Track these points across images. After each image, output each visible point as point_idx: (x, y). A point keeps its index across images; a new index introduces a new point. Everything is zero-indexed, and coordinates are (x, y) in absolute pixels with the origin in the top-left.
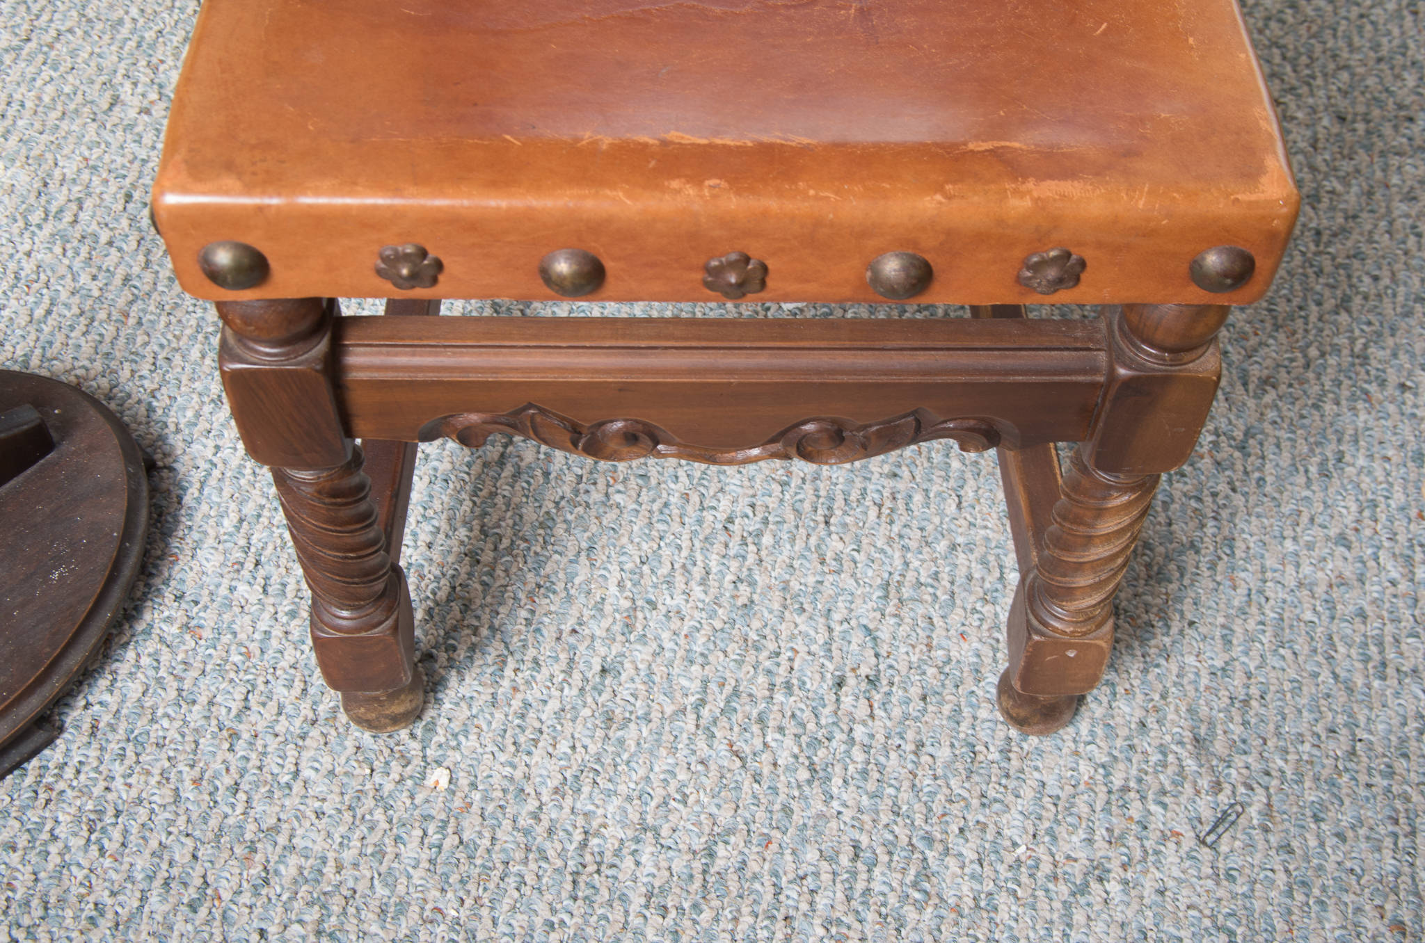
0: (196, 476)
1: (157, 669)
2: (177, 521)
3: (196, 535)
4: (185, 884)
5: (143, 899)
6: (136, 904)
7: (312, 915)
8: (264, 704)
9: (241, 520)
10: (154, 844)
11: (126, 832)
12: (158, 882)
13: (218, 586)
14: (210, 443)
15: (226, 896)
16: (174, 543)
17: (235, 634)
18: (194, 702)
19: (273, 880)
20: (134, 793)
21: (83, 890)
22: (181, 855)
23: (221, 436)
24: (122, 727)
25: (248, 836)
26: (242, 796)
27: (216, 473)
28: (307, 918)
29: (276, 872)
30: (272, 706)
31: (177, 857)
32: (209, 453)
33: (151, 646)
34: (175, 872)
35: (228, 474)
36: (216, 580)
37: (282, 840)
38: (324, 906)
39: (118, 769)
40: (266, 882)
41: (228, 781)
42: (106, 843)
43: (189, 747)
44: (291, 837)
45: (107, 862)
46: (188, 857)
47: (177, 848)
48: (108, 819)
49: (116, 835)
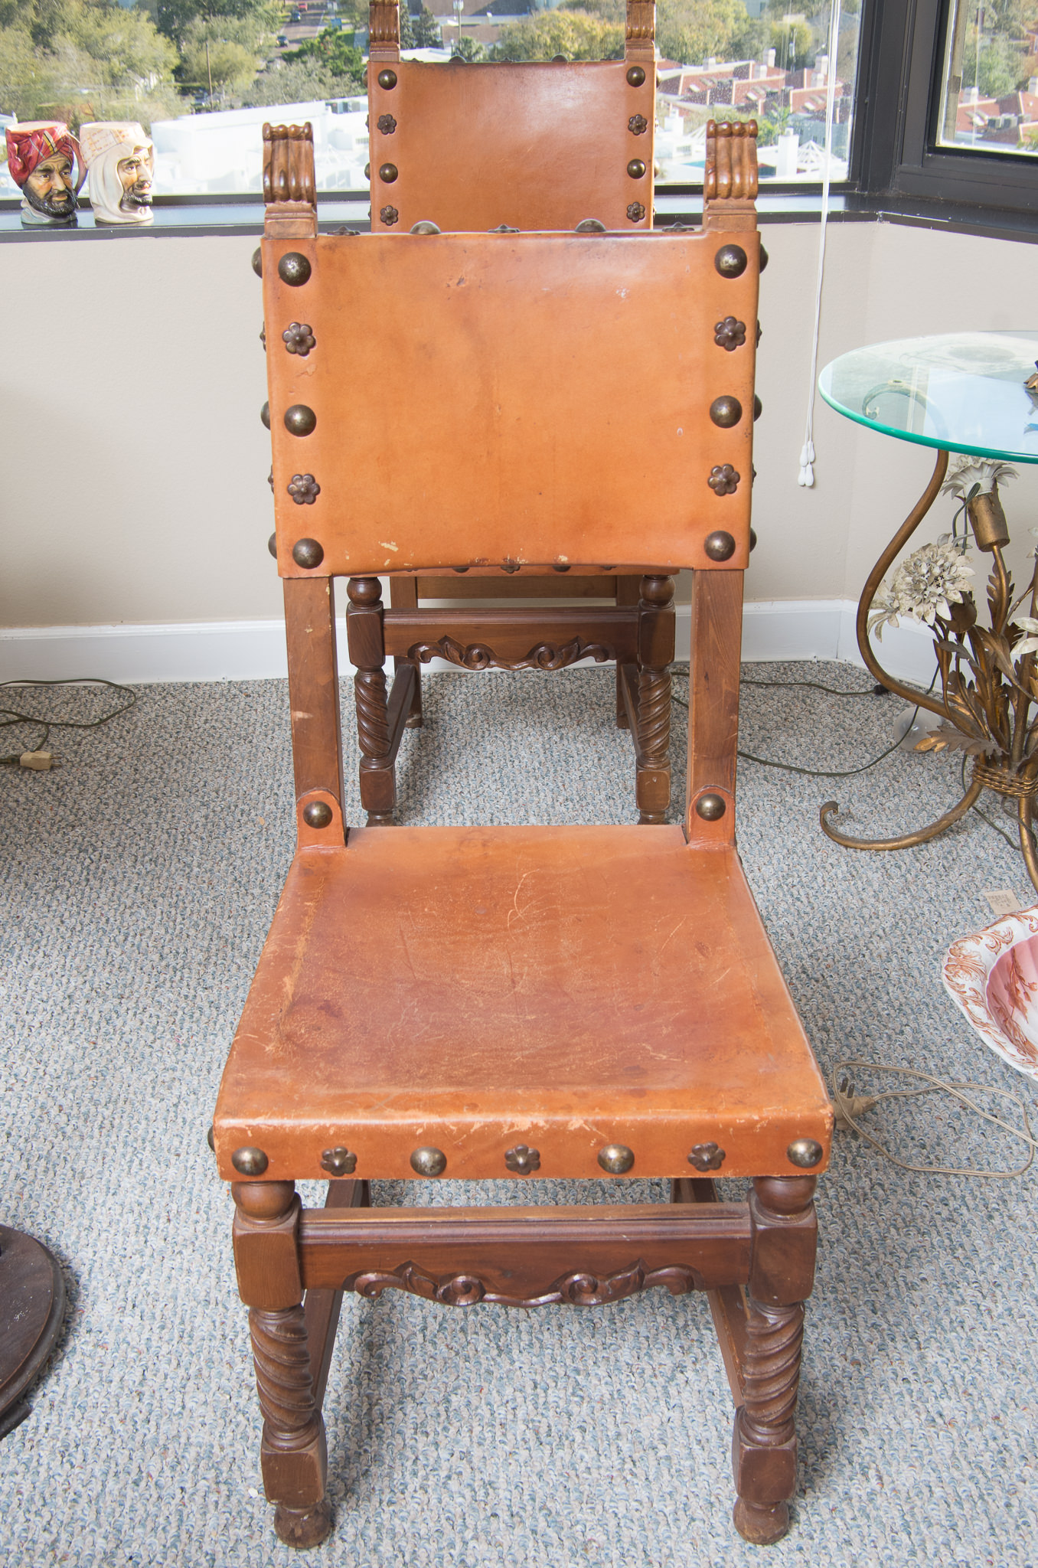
0: (84, 1270)
1: (84, 1369)
2: (78, 1293)
3: (91, 1298)
4: (129, 1473)
5: (104, 1485)
6: (100, 1488)
7: (211, 1474)
8: (155, 1375)
9: (118, 1286)
10: (103, 1456)
11: (85, 1454)
12: (111, 1474)
13: (112, 1321)
14: (90, 1250)
15: (155, 1474)
16: (79, 1304)
17: (128, 1343)
18: (111, 1381)
19: (183, 1461)
20: (85, 1433)
21: (65, 1487)
22: (122, 1460)
23: (95, 1245)
24: (70, 1401)
25: (161, 1443)
26: (153, 1423)
27: (97, 1265)
28: (208, 1476)
29: (183, 1457)
30: (161, 1375)
31: (119, 1461)
32: (91, 1255)
33: (78, 1357)
34: (120, 1468)
35: (105, 1265)
36: (111, 1318)
37: (183, 1440)
38: (217, 1469)
39: (72, 1423)
40: (179, 1463)
41: (140, 1418)
42: (73, 1460)
43: (114, 1405)
44: (188, 1438)
45: (77, 1470)
46: (127, 1459)
47: (119, 1456)
48: (72, 1450)
49: (79, 1456)
